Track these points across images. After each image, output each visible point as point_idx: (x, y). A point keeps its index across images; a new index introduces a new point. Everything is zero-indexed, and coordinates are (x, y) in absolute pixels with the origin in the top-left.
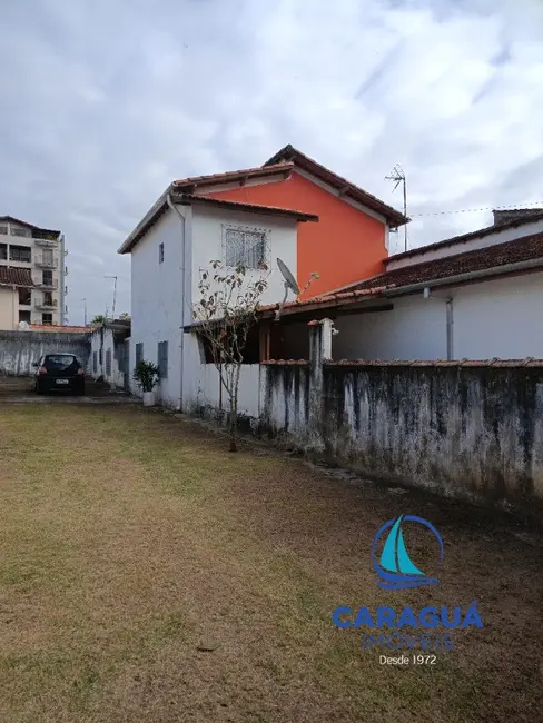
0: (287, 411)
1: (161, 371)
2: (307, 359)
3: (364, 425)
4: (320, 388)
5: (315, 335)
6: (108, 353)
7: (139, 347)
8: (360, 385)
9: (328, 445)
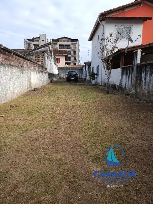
0: (126, 82)
1: (97, 75)
2: (132, 64)
3: (147, 84)
4: (135, 73)
5: (135, 55)
6: (87, 71)
7: (93, 68)
8: (147, 70)
9: (136, 91)
